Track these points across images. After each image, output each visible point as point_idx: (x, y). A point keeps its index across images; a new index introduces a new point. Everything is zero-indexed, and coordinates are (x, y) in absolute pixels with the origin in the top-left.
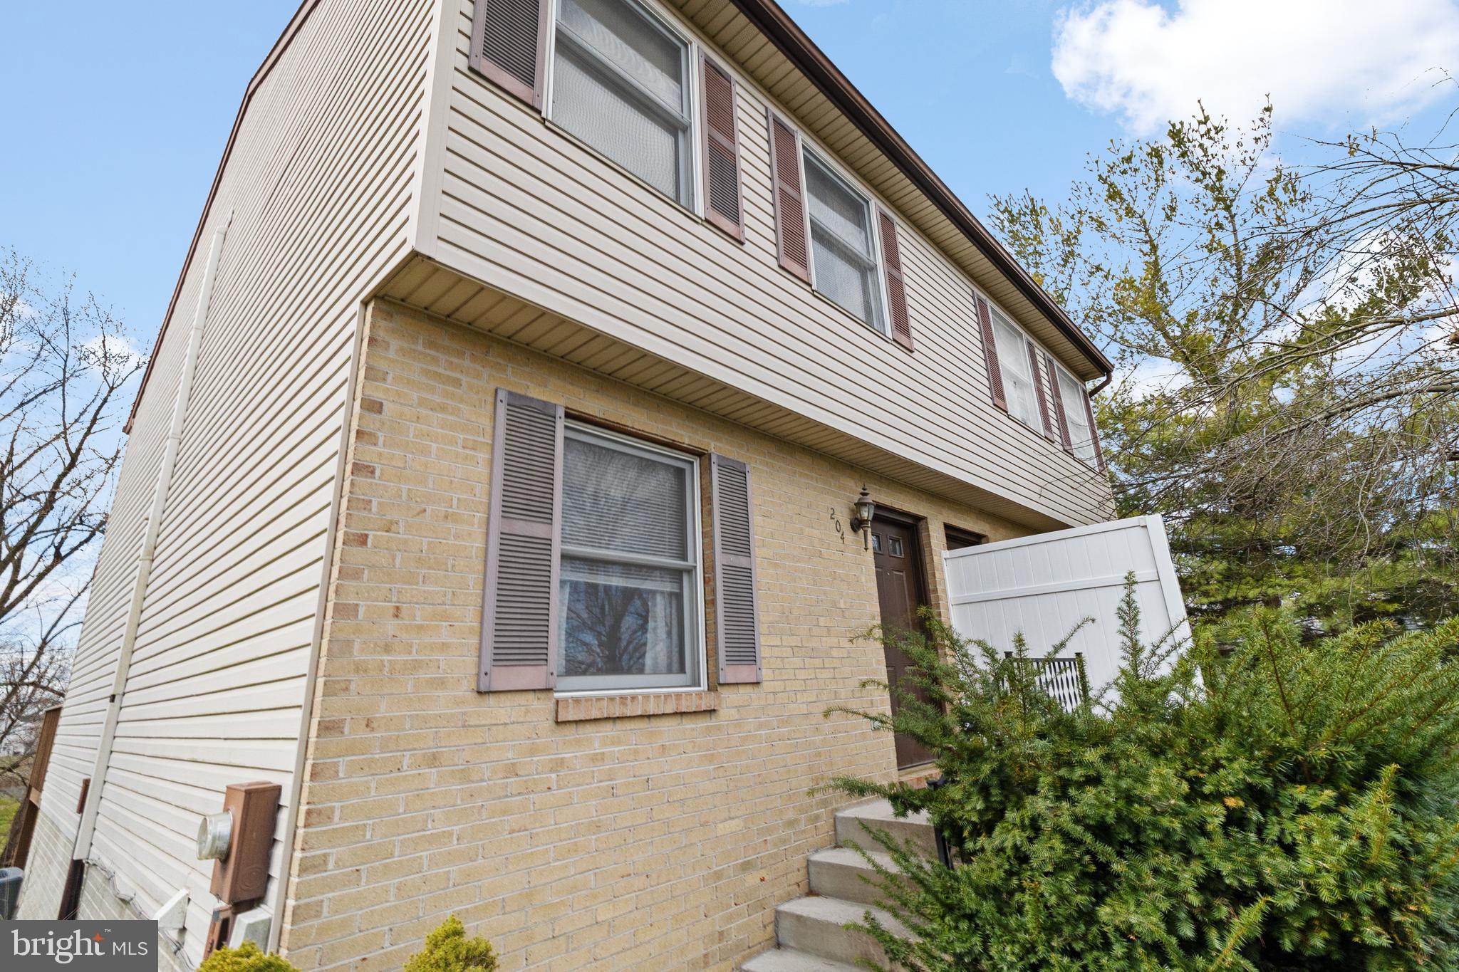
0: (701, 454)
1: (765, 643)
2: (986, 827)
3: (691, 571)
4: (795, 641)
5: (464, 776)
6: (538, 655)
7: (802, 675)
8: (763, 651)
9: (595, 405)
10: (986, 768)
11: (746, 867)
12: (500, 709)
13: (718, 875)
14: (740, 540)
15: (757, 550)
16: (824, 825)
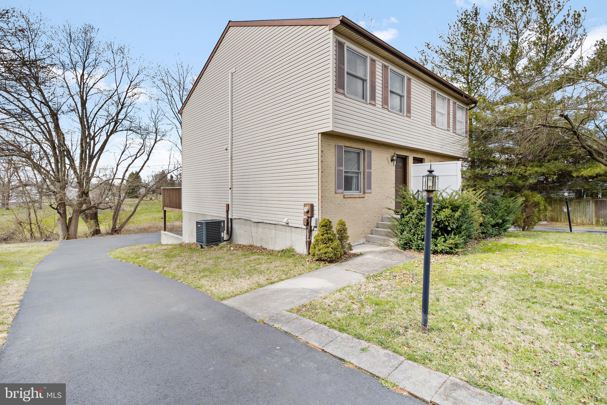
0: (364, 150)
1: (373, 185)
2: (407, 214)
3: (360, 172)
4: (378, 185)
5: (334, 204)
6: (341, 188)
7: (379, 191)
8: (372, 187)
9: (348, 144)
10: (408, 207)
11: (368, 222)
12: (338, 195)
13: (364, 222)
14: (370, 167)
15: (372, 168)
16: (380, 218)
